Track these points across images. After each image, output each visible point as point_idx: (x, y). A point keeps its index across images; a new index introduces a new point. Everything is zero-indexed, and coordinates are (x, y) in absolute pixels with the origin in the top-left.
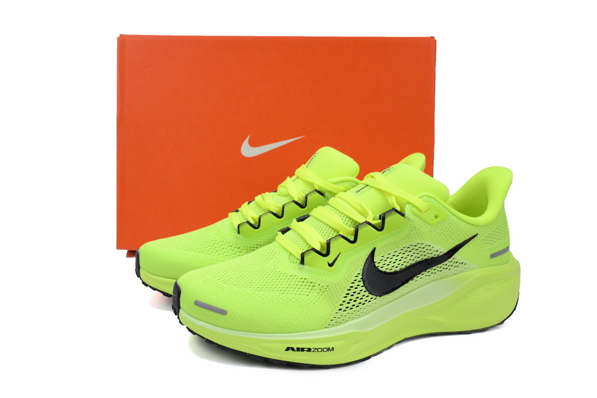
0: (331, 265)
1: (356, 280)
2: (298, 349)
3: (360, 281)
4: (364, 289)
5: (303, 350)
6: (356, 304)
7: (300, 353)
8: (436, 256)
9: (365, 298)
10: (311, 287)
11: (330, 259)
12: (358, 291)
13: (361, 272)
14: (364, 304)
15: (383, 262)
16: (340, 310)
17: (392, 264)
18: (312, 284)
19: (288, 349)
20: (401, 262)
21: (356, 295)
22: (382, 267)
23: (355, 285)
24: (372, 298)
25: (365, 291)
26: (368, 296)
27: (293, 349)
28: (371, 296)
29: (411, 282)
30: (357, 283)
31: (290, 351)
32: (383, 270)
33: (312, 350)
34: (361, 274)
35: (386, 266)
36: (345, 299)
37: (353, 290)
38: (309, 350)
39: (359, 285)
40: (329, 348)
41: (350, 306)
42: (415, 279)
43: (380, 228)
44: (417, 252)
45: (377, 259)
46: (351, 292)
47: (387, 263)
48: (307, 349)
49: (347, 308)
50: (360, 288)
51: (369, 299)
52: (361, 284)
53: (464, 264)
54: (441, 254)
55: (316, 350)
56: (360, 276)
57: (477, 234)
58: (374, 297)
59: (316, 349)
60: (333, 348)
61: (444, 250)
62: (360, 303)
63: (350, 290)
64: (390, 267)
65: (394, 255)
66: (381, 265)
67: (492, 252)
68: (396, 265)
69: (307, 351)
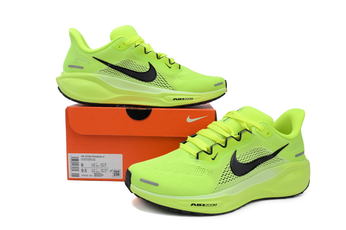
0: (213, 159)
1: (227, 167)
2: (198, 205)
3: (229, 168)
4: (231, 172)
5: (200, 205)
6: (228, 180)
7: (199, 207)
8: (268, 155)
10: (203, 171)
11: (213, 156)
13: (229, 163)
14: (232, 180)
15: (241, 158)
16: (219, 183)
17: (245, 159)
18: (204, 169)
19: (192, 205)
20: (250, 158)
21: (227, 176)
22: (240, 161)
23: (227, 170)
24: (236, 177)
25: (232, 174)
26: (233, 176)
27: (195, 205)
28: (235, 176)
29: (255, 169)
31: (194, 206)
32: (241, 162)
33: (205, 205)
34: (229, 164)
35: (242, 160)
36: (221, 178)
37: (226, 173)
38: (204, 205)
39: (228, 170)
40: (214, 204)
41: (224, 181)
42: (257, 167)
43: (239, 140)
44: (258, 152)
45: (237, 156)
47: (243, 158)
48: (203, 205)
49: (223, 182)
50: (229, 172)
51: (234, 178)
52: (230, 169)
53: (282, 160)
54: (271, 154)
55: (208, 205)
56: (229, 165)
57: (289, 144)
58: (237, 177)
59: (207, 204)
60: (216, 204)
61: (272, 152)
62: (230, 180)
63: (224, 173)
64: (244, 161)
65: (246, 154)
66: (239, 159)
67: (296, 154)
68: (247, 159)
69: (203, 206)
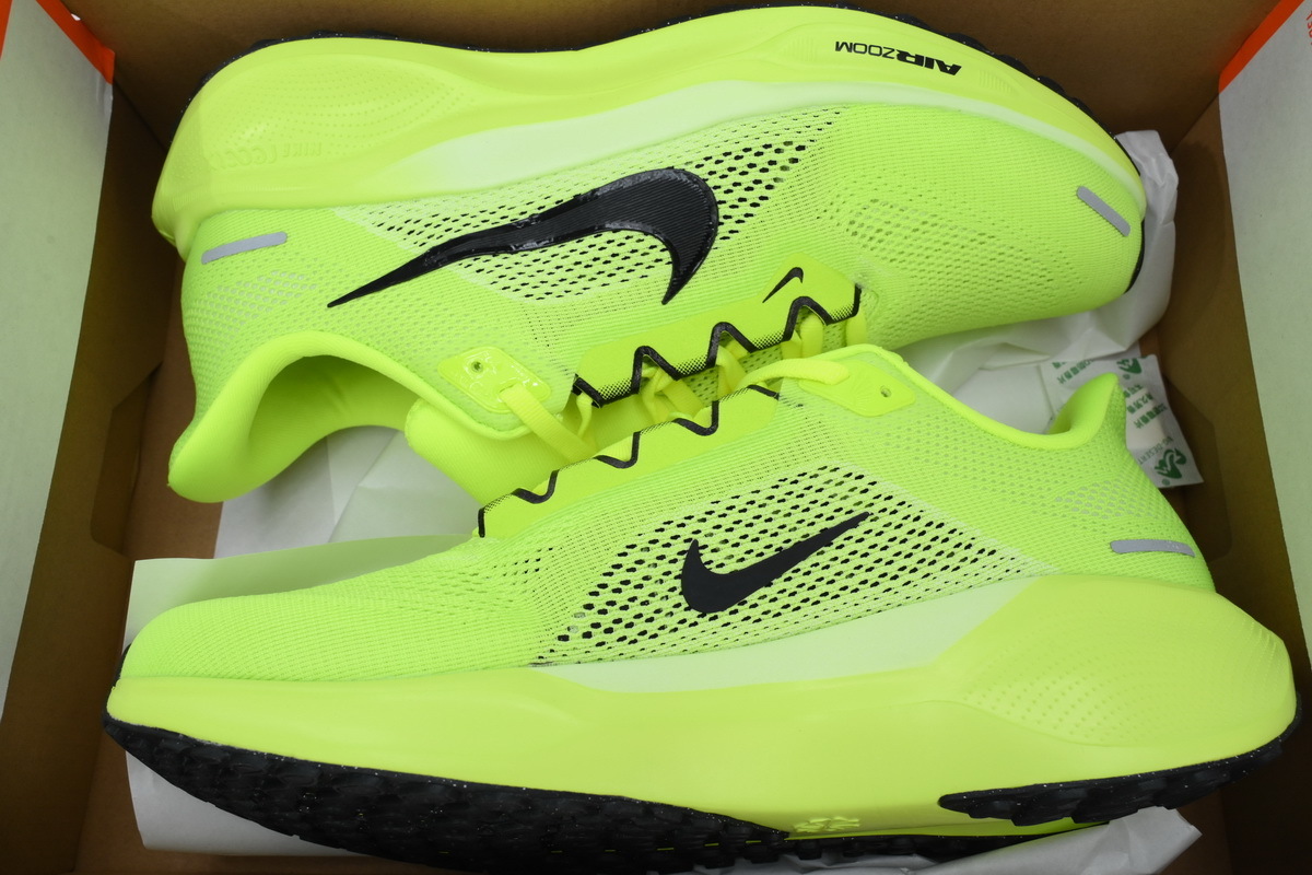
0: (797, 273)
1: (739, 222)
2: (930, 63)
3: (726, 217)
4: (719, 195)
5: (919, 60)
6: (749, 158)
8: (484, 258)
9: (721, 169)
11: (794, 290)
12: (739, 192)
13: (718, 242)
14: (727, 155)
15: (647, 260)
16: (800, 148)
17: (623, 251)
18: (853, 228)
19: (954, 70)
20: (594, 253)
21: (747, 181)
22: (652, 247)
23: (745, 208)
24: (698, 166)
25: (716, 187)
26: (711, 173)
27: (943, 67)
28: (702, 173)
30: (737, 214)
32: (650, 240)
33: (894, 54)
34: (718, 238)
35: (642, 247)
36: (781, 174)
37: (752, 197)
38: (903, 56)
39: (733, 207)
40: (849, 50)
41: (769, 155)
43: (644, 356)
44: (543, 277)
45: (665, 272)
46: (760, 190)
47: (636, 258)
48: (908, 58)
49: (778, 151)
50: (731, 199)
51: (710, 166)
52: (723, 210)
53: (387, 226)
54: (466, 262)
55: (884, 51)
56: (722, 230)
57: (331, 305)
58: (691, 169)
59: (885, 56)
60: (838, 48)
61: (454, 270)
62: (738, 158)
63: (762, 198)
64: (631, 244)
65: (610, 275)
66: (656, 254)
67: (280, 249)
68: (612, 248)
69: (907, 54)
